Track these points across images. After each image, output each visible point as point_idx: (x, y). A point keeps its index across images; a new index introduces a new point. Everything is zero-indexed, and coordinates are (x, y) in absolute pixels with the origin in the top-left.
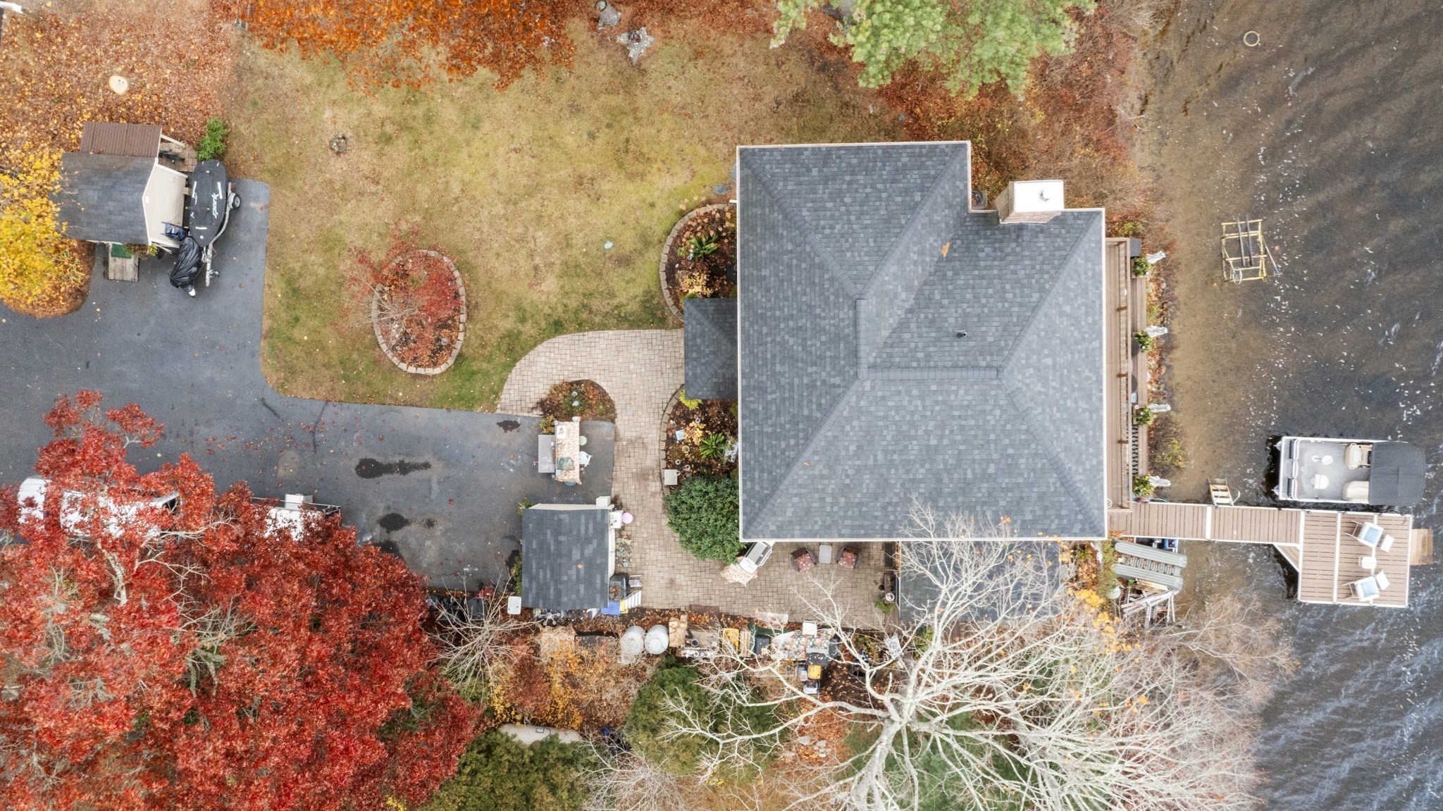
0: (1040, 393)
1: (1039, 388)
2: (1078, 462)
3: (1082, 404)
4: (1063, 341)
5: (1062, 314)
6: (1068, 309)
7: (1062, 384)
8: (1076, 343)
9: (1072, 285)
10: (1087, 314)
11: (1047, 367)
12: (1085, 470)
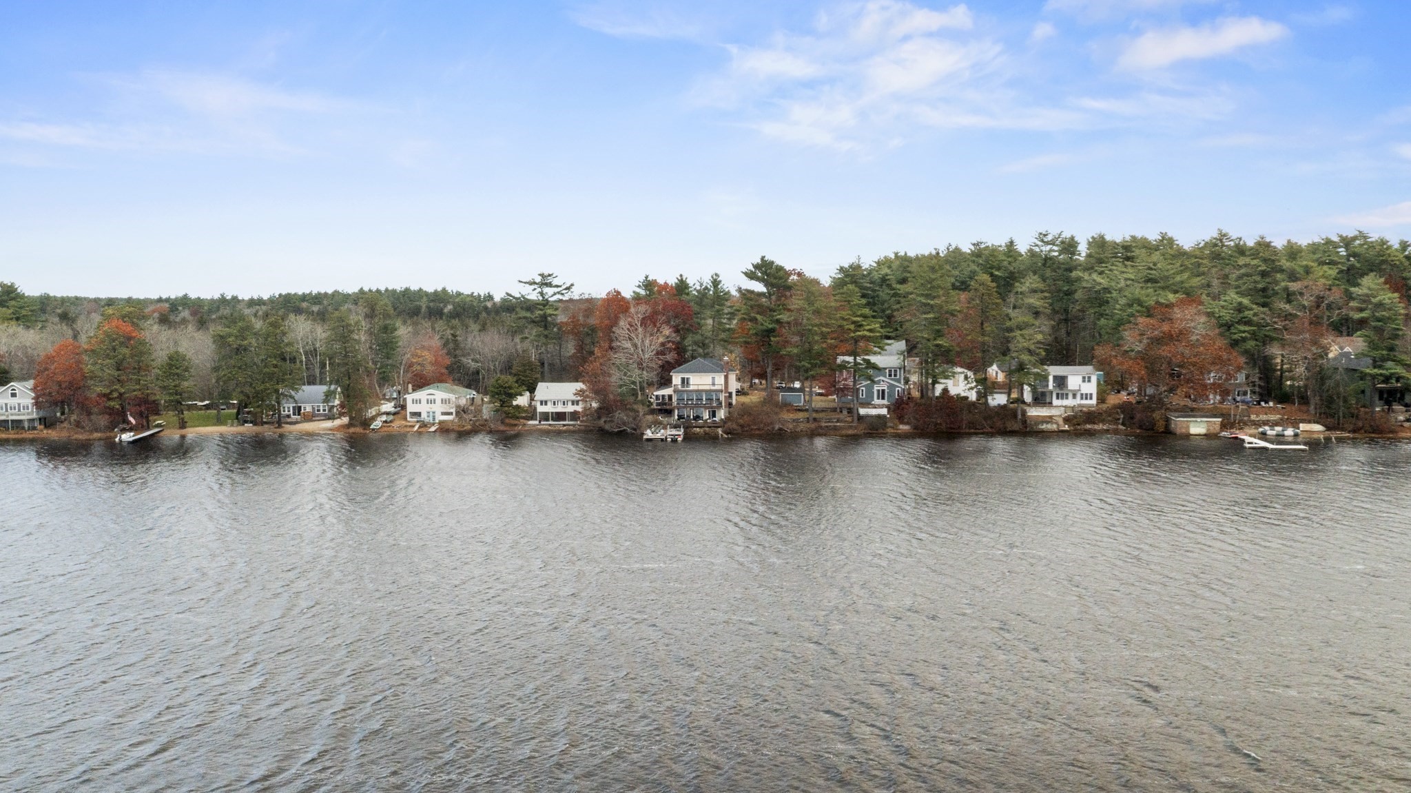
1: (696, 363)
3: (693, 370)
7: (696, 366)
8: (703, 368)
9: (714, 368)
10: (709, 371)
11: (699, 364)
12: (682, 370)
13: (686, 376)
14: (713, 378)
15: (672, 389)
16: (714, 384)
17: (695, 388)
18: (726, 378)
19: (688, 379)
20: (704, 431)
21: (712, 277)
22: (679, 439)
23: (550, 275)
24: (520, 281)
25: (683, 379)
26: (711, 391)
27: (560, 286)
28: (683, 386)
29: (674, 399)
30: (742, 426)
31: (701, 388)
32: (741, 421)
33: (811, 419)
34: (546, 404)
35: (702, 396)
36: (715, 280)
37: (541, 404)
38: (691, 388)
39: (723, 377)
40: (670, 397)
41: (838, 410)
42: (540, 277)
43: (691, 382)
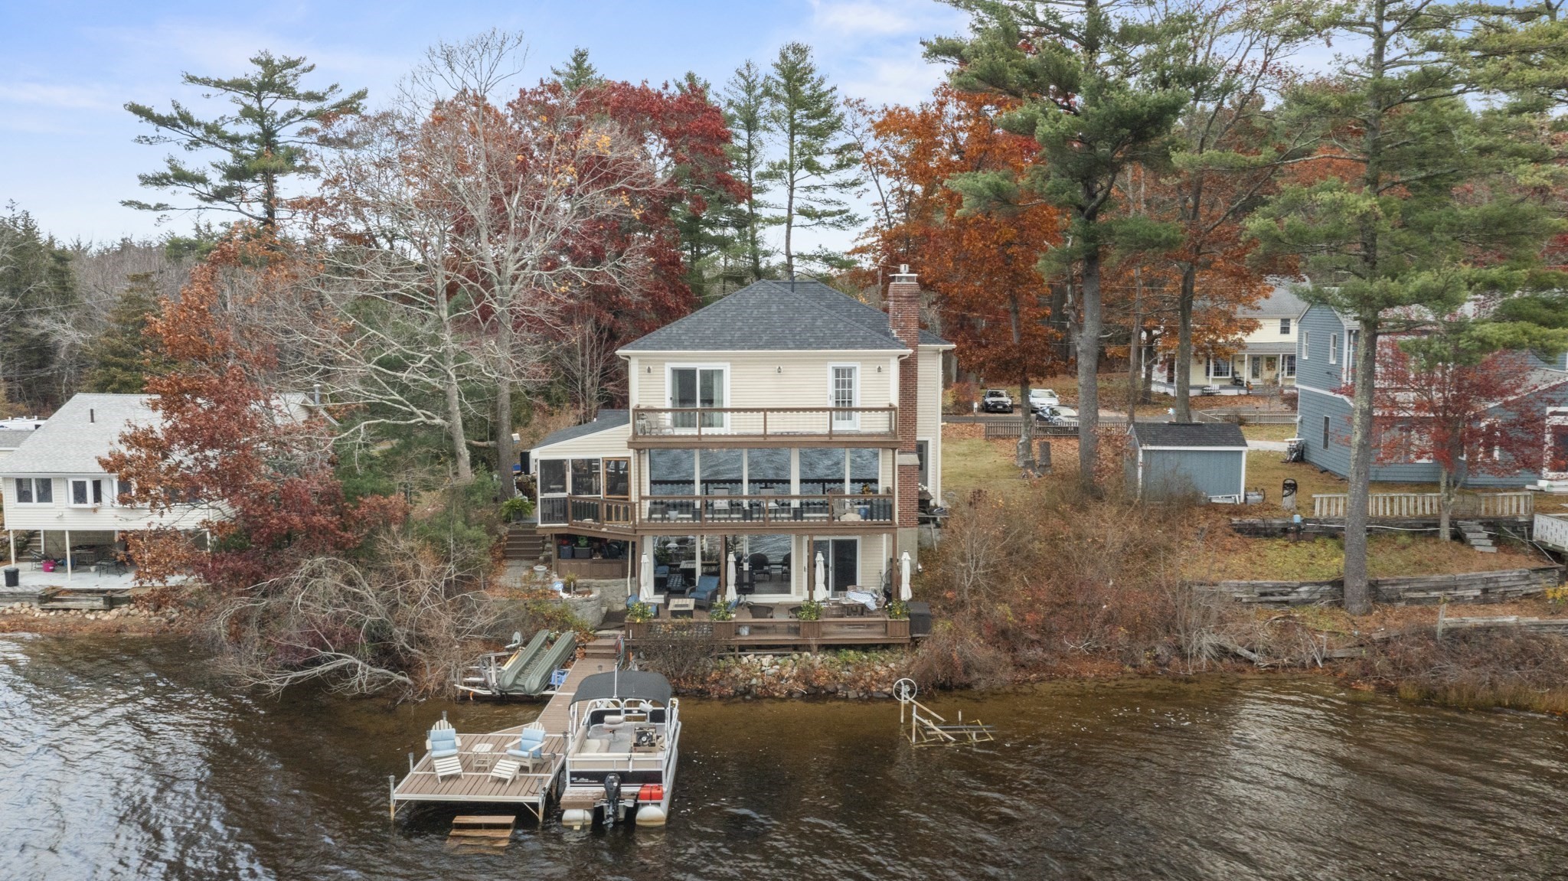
0: (748, 302)
1: (752, 302)
2: (688, 330)
3: (738, 334)
4: (791, 319)
5: (814, 319)
6: (819, 323)
7: (756, 319)
8: (791, 330)
9: (840, 326)
10: (817, 338)
11: (769, 307)
12: (680, 335)
13: (699, 361)
14: (843, 377)
15: (625, 431)
16: (844, 406)
17: (752, 425)
18: (908, 369)
19: (709, 376)
20: (804, 676)
21: (784, 57)
22: (653, 813)
23: (291, 64)
24: (192, 79)
25: (684, 380)
26: (830, 443)
27: (320, 98)
28: (683, 419)
29: (640, 486)
30: (1004, 637)
31: (779, 424)
32: (1003, 610)
33: (1356, 586)
34: (45, 495)
35: (786, 467)
36: (793, 68)
37: (24, 496)
38: (729, 426)
39: (894, 370)
40: (619, 479)
41: (1445, 532)
42: (259, 68)
43: (728, 394)
